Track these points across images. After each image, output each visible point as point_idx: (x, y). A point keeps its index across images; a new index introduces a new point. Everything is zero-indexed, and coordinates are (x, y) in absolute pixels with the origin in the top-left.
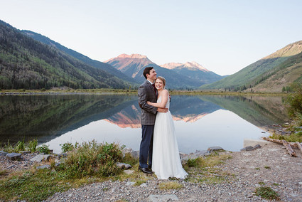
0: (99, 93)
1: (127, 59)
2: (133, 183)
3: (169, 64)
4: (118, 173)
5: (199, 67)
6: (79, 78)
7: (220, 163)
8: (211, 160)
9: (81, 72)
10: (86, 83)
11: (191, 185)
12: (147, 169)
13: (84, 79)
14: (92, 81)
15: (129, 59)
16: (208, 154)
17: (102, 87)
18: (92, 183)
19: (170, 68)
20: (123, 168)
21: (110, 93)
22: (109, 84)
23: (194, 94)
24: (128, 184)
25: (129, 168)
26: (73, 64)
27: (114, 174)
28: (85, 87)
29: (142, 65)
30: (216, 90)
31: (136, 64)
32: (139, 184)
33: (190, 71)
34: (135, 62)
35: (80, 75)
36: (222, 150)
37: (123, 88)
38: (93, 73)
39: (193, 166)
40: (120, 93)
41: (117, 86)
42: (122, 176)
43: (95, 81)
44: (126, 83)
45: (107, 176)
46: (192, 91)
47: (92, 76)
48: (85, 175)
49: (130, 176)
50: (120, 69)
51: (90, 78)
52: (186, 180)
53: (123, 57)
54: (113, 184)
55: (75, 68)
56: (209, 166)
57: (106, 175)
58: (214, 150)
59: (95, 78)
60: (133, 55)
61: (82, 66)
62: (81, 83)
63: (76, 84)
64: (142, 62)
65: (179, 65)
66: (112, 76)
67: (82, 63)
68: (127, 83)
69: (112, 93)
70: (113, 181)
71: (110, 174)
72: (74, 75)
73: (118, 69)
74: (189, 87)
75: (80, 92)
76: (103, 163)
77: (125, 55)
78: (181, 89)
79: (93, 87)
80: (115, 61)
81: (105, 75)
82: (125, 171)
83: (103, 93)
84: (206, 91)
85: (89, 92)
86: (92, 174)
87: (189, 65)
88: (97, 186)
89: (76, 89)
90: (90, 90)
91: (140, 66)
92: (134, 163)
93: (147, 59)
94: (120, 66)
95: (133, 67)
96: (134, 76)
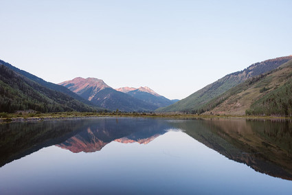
1: (82, 82)
3: (123, 88)
9: (41, 94)
13: (46, 102)
14: (54, 104)
17: (66, 110)
19: (125, 92)
22: (72, 107)
28: (50, 111)
29: (98, 89)
31: (92, 88)
34: (91, 86)
35: (41, 97)
38: (51, 95)
43: (57, 103)
47: (52, 99)
50: (75, 91)
51: (51, 101)
53: (78, 80)
55: (35, 90)
59: (55, 100)
60: (89, 78)
61: (40, 88)
64: (98, 86)
65: (133, 90)
67: (39, 84)
68: (87, 106)
72: (35, 98)
77: (80, 78)
80: (70, 84)
87: (142, 90)
91: (96, 90)
93: (103, 83)
94: (75, 89)
95: (90, 91)
96: (90, 99)
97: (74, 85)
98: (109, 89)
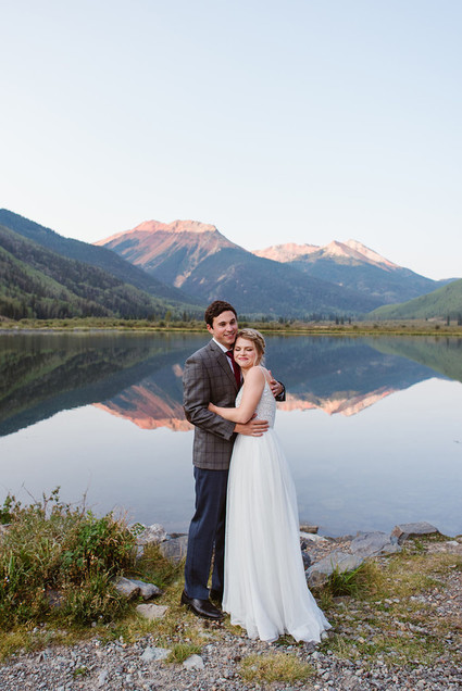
0: (80, 329)
1: (159, 234)
2: (163, 653)
3: (280, 247)
4: (120, 616)
5: (370, 255)
6: (25, 288)
7: (431, 584)
8: (402, 574)
9: (32, 272)
10: (46, 302)
11: (340, 666)
12: (206, 605)
13: (41, 293)
14: (64, 297)
15: (168, 234)
16: (394, 548)
17: (90, 312)
18: (41, 647)
19: (282, 260)
20: (136, 597)
21: (112, 330)
22: (109, 306)
23: (353, 334)
24: (147, 655)
25: (154, 597)
26: (11, 249)
27: (107, 620)
28: (42, 315)
29: (203, 252)
30: (419, 323)
31: (185, 249)
32: (179, 657)
33: (341, 268)
34: (183, 243)
35: (29, 280)
36: (437, 536)
37: (148, 315)
38: (64, 272)
39: (346, 593)
40: (142, 330)
41: (132, 312)
42: (131, 624)
43: (72, 297)
44: (157, 301)
45: (88, 624)
46: (346, 325)
47: (62, 282)
48: (23, 620)
49: (155, 624)
50: (141, 262)
51: (57, 288)
52: (324, 647)
53: (148, 228)
54: (103, 653)
55: (17, 263)
56: (397, 593)
57: (83, 621)
58: (412, 536)
59: (69, 287)
60: (177, 223)
61: (37, 256)
62: (32, 304)
63: (17, 304)
64: (203, 244)
65: (309, 251)
66: (116, 282)
67: (36, 246)
68: (160, 301)
69: (119, 331)
70: (105, 643)
71: (95, 618)
72: (14, 281)
73: (136, 263)
74: (341, 313)
75: (28, 329)
76: (77, 579)
77: (154, 223)
78: (317, 318)
79: (65, 313)
80: (128, 241)
81: (98, 280)
82: (142, 608)
83: (94, 332)
84: (390, 323)
85: (54, 329)
86: (43, 616)
87: (336, 251)
88: (58, 660)
89: (17, 319)
90: (56, 322)
91: (196, 255)
92: (168, 580)
93: (216, 235)
94: (140, 254)
95: (179, 257)
96: (179, 282)
97: (137, 242)
98: (233, 253)
